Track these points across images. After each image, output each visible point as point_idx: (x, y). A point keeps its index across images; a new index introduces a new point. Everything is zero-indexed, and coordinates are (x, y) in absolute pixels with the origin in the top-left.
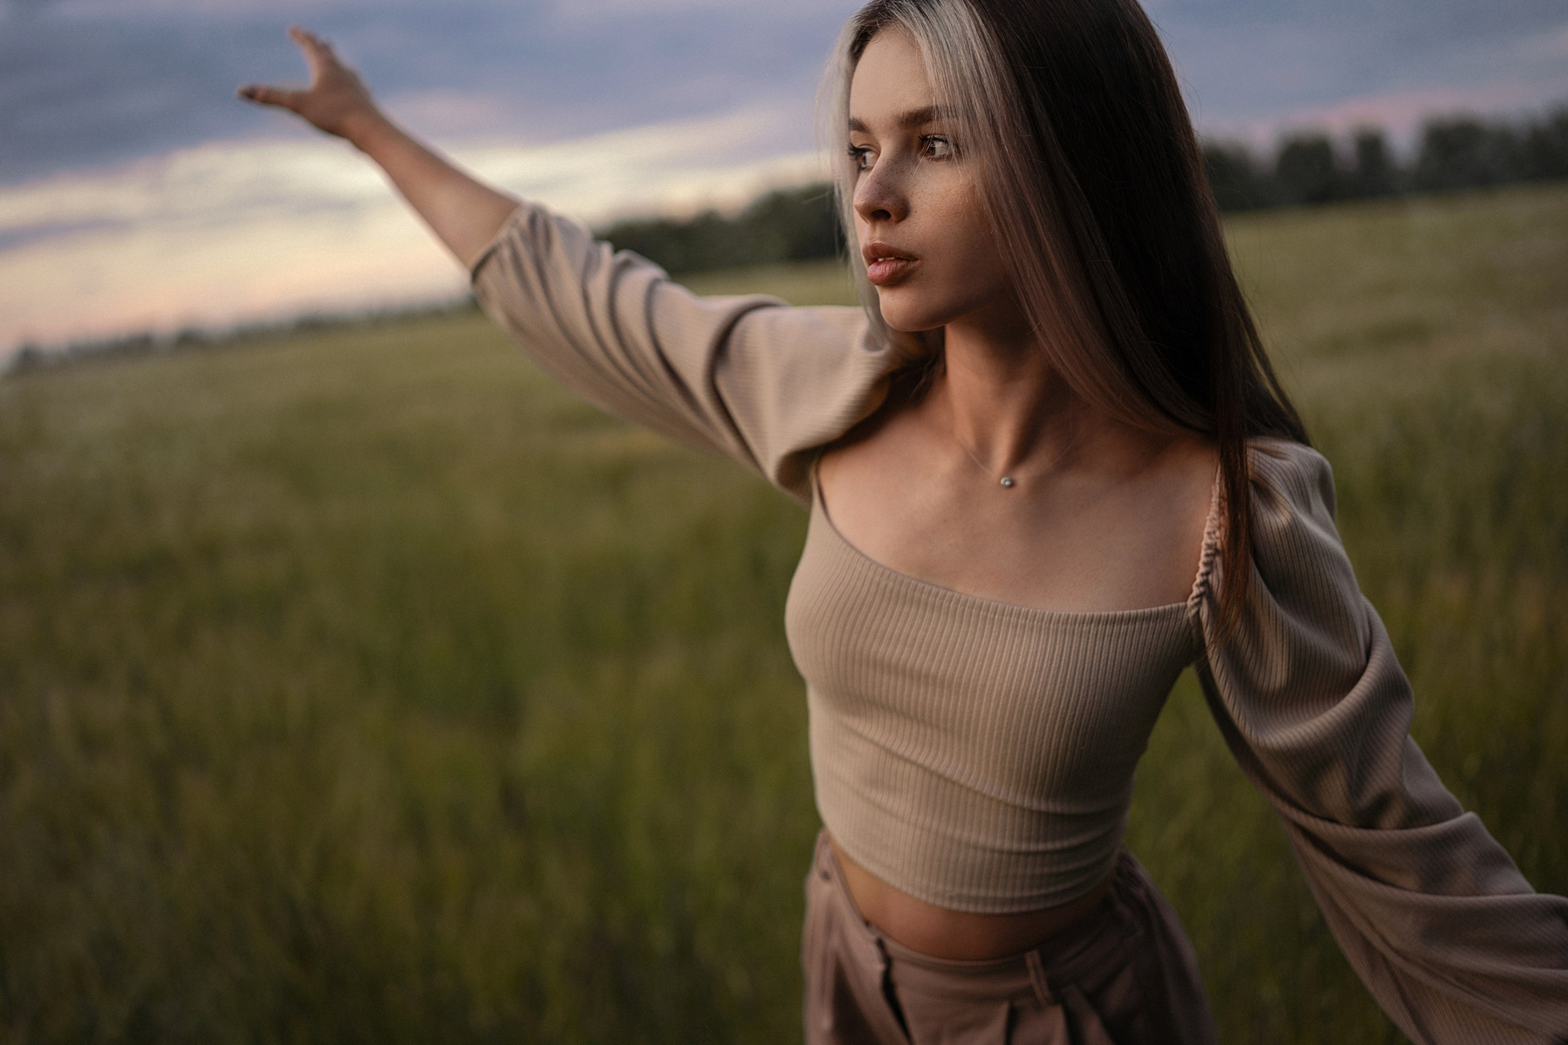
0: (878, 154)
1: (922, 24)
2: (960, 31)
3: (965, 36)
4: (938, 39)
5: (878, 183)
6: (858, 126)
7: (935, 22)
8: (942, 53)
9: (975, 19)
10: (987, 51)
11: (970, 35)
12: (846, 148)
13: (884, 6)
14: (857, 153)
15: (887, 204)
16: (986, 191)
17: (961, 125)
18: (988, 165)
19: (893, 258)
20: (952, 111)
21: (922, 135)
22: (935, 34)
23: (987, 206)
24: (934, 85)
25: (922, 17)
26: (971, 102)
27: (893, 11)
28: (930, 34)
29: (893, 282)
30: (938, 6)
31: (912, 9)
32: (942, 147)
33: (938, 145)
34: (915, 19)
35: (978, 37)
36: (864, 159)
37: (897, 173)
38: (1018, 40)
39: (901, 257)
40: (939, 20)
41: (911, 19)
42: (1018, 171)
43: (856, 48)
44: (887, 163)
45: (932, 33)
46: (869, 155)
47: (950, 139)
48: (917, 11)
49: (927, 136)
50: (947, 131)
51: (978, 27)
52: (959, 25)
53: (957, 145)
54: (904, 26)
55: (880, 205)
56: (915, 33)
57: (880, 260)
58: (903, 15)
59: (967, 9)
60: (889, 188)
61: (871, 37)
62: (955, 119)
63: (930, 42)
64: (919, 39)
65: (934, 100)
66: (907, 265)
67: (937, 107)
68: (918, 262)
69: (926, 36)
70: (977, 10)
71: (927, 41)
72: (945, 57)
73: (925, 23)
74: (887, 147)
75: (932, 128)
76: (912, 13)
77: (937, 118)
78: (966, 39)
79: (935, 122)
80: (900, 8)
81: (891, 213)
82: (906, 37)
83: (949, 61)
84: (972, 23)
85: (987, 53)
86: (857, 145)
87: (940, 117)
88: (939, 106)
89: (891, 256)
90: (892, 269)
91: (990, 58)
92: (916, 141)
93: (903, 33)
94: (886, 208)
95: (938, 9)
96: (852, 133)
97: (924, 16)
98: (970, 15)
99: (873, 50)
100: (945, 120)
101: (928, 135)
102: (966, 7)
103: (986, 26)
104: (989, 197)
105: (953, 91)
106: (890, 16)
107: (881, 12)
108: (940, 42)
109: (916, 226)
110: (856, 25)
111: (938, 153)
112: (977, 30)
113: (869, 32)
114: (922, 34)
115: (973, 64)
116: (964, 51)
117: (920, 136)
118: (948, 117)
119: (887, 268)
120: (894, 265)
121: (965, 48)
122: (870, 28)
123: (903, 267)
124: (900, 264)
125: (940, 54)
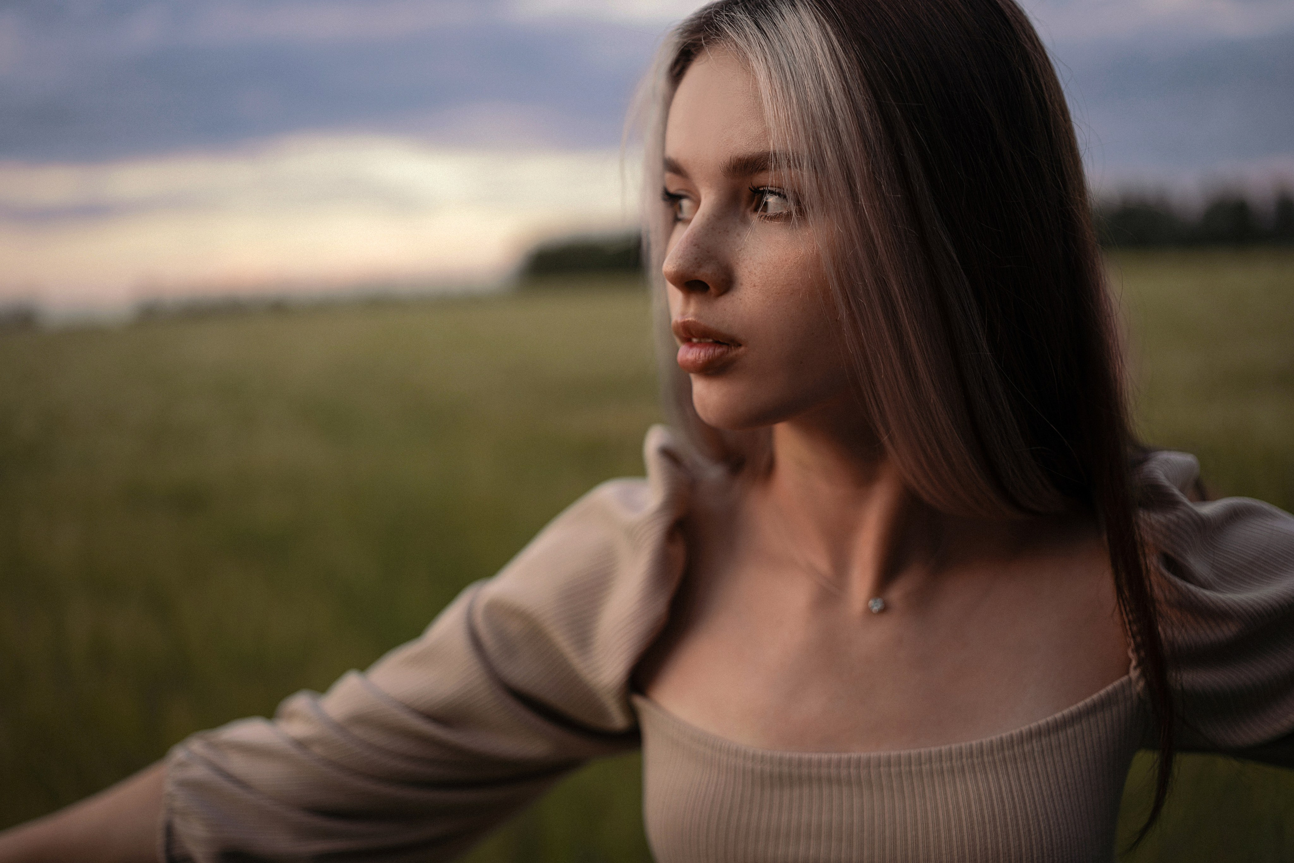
0: (697, 203)
1: (760, 43)
2: (809, 55)
3: (815, 61)
4: (780, 64)
5: (695, 245)
6: (674, 167)
7: (776, 41)
8: (784, 82)
9: (830, 41)
10: (844, 83)
11: (821, 60)
12: (659, 191)
13: (712, 19)
14: (672, 199)
15: (706, 273)
16: (834, 263)
17: (806, 178)
18: (839, 232)
19: (710, 340)
20: (794, 161)
21: (754, 187)
22: (776, 58)
23: (834, 284)
24: (772, 124)
25: (760, 35)
26: (820, 147)
27: (722, 25)
28: (769, 58)
29: (710, 370)
30: (781, 21)
31: (747, 23)
32: (777, 204)
33: (771, 200)
34: (751, 36)
35: (830, 62)
36: (680, 208)
37: (719, 233)
38: (886, 68)
39: (721, 341)
40: (782, 39)
41: (746, 36)
42: (879, 242)
43: (678, 69)
44: (708, 219)
45: (772, 56)
46: (686, 203)
47: (790, 196)
48: (754, 27)
49: (758, 188)
50: (787, 186)
51: (833, 50)
52: (808, 47)
53: (798, 203)
54: (736, 46)
55: (697, 275)
56: (750, 56)
57: (695, 340)
58: (735, 31)
59: (818, 26)
60: (709, 252)
61: (695, 56)
62: (799, 170)
63: (769, 68)
64: (754, 64)
65: (772, 144)
66: (728, 352)
67: (775, 154)
68: (742, 349)
69: (764, 60)
70: (832, 28)
71: (766, 66)
72: (788, 88)
73: (763, 43)
74: (708, 199)
75: (768, 179)
76: (747, 29)
77: (775, 167)
78: (816, 66)
79: (772, 173)
80: (732, 21)
81: (709, 285)
82: (738, 59)
83: (793, 94)
84: (825, 45)
85: (843, 85)
86: (672, 189)
87: (778, 166)
88: (777, 151)
89: (708, 337)
90: (707, 355)
91: (848, 91)
92: (745, 194)
93: (734, 55)
94: (704, 279)
95: (781, 25)
96: (668, 175)
97: (762, 33)
98: (823, 34)
99: (696, 72)
100: (785, 171)
101: (761, 187)
102: (817, 23)
103: (844, 51)
104: (838, 273)
105: (797, 132)
106: (719, 31)
107: (707, 25)
108: (782, 68)
109: (741, 303)
110: (677, 41)
111: (771, 210)
112: (830, 53)
113: (693, 49)
114: (760, 58)
115: (824, 98)
116: (813, 81)
117: (751, 187)
118: (790, 167)
119: (702, 354)
120: (711, 351)
121: (814, 77)
122: (694, 45)
123: (722, 354)
124: (718, 351)
125: (781, 83)
